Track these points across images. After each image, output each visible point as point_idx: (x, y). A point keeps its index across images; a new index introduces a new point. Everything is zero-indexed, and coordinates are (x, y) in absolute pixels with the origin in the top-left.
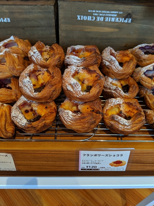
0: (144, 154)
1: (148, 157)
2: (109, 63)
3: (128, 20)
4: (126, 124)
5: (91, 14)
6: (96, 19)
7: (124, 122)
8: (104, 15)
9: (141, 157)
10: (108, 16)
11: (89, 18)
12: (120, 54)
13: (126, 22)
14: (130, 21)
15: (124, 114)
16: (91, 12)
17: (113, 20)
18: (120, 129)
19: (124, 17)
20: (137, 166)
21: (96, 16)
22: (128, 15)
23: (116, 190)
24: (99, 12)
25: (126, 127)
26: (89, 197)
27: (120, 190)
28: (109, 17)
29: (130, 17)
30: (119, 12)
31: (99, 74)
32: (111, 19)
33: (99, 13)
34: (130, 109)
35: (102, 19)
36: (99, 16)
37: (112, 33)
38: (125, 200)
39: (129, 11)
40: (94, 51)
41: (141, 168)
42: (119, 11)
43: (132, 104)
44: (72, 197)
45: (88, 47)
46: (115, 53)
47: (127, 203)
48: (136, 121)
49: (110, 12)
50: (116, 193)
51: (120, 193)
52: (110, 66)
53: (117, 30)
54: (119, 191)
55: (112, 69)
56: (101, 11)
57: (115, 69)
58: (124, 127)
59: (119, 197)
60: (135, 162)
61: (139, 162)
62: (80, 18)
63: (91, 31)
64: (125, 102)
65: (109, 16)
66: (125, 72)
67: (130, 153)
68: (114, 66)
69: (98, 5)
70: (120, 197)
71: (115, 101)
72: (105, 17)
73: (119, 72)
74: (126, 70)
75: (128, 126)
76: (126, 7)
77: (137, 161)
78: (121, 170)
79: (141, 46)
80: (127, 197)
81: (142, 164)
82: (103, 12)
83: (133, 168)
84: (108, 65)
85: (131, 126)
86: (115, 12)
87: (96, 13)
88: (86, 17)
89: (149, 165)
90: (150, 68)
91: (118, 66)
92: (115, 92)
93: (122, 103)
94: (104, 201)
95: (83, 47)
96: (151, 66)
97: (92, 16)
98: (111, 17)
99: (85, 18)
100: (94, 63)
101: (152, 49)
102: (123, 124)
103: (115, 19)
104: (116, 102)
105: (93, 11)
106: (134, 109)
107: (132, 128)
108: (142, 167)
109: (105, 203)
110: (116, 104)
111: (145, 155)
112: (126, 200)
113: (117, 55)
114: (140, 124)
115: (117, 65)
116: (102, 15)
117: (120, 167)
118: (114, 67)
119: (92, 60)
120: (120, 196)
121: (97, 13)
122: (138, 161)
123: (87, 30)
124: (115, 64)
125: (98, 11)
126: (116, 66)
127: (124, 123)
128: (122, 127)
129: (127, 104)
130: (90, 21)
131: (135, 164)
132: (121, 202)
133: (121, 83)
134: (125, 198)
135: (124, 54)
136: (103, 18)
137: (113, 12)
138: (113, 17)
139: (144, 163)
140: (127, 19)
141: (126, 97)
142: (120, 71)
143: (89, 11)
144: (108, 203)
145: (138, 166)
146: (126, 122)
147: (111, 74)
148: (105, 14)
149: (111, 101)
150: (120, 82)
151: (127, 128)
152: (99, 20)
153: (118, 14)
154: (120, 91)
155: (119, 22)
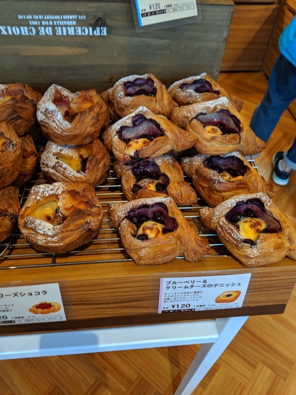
0: (88, 286)
1: (99, 292)
2: (44, 117)
3: (101, 31)
4: (48, 234)
5: (26, 23)
6: (38, 32)
7: (45, 230)
8: (51, 23)
9: (85, 292)
10: (58, 24)
11: (24, 31)
12: (79, 97)
13: (98, 34)
14: (105, 33)
15: (62, 214)
16: (23, 19)
17: (71, 31)
18: (40, 243)
19: (91, 25)
20: (85, 309)
21: (36, 27)
22: (97, 21)
23: (161, 350)
24: (40, 18)
25: (49, 239)
26: (110, 366)
27: (169, 350)
28: (62, 26)
29: (104, 25)
30: (78, 17)
31: (10, 140)
32: (67, 31)
33: (41, 21)
34: (75, 203)
35: (49, 31)
36: (41, 25)
37: (76, 56)
38: (177, 368)
39: (98, 14)
40: (22, 94)
41: (95, 313)
42: (79, 13)
43: (78, 193)
44: (77, 371)
45: (10, 87)
46: (70, 96)
47: (182, 373)
48: (72, 227)
49: (61, 16)
50: (161, 356)
51: (168, 356)
52: (46, 123)
53: (84, 51)
54: (167, 350)
55: (51, 128)
56: (44, 17)
57: (55, 128)
58: (45, 240)
59: (166, 363)
60: (78, 303)
61: (86, 302)
62: (7, 30)
63: (35, 54)
64: (67, 190)
65: (61, 24)
66: (76, 133)
67: (61, 288)
68: (54, 121)
69: (33, 5)
70: (169, 364)
71: (43, 190)
72: (53, 27)
73: (65, 134)
74: (77, 129)
75: (53, 237)
76: (89, 5)
77: (81, 301)
78: (58, 319)
79: (126, 81)
80: (181, 363)
81: (95, 306)
82: (48, 17)
83: (80, 314)
84: (42, 120)
85: (60, 236)
86: (71, 17)
87: (33, 20)
88: (18, 29)
89: (107, 306)
90: (125, 122)
91: (61, 121)
92: (54, 171)
93: (61, 192)
94: (138, 373)
95: (3, 88)
96: (127, 119)
97: (28, 26)
98: (67, 26)
99: (16, 31)
100: (9, 118)
101: (147, 84)
102: (42, 233)
103: (75, 31)
104: (46, 192)
105: (28, 17)
106: (81, 202)
107: (62, 239)
108: (96, 310)
109: (140, 375)
110: (47, 195)
111: (90, 288)
112: (179, 368)
113: (73, 99)
114: (78, 231)
115: (58, 119)
116: (47, 23)
117: (51, 314)
118: (54, 124)
119: (4, 113)
120: (169, 361)
121: (37, 20)
122: (84, 301)
123: (26, 54)
124: (54, 117)
125: (36, 17)
126: (56, 121)
127: (44, 232)
128: (43, 240)
129: (70, 193)
130: (27, 36)
131: (82, 307)
132: (169, 372)
133: (82, 153)
134: (177, 364)
135: (86, 97)
136: (50, 29)
137: (67, 17)
138: (70, 26)
139: (97, 304)
140: (98, 29)
141: (79, 180)
142: (65, 132)
143: (20, 17)
144: (145, 377)
145: (88, 309)
146: (49, 230)
147: (53, 137)
148: (53, 20)
149: (34, 190)
150: (80, 151)
151: (53, 240)
152: (44, 34)
153: (77, 20)
154: (65, 169)
155: (84, 36)
